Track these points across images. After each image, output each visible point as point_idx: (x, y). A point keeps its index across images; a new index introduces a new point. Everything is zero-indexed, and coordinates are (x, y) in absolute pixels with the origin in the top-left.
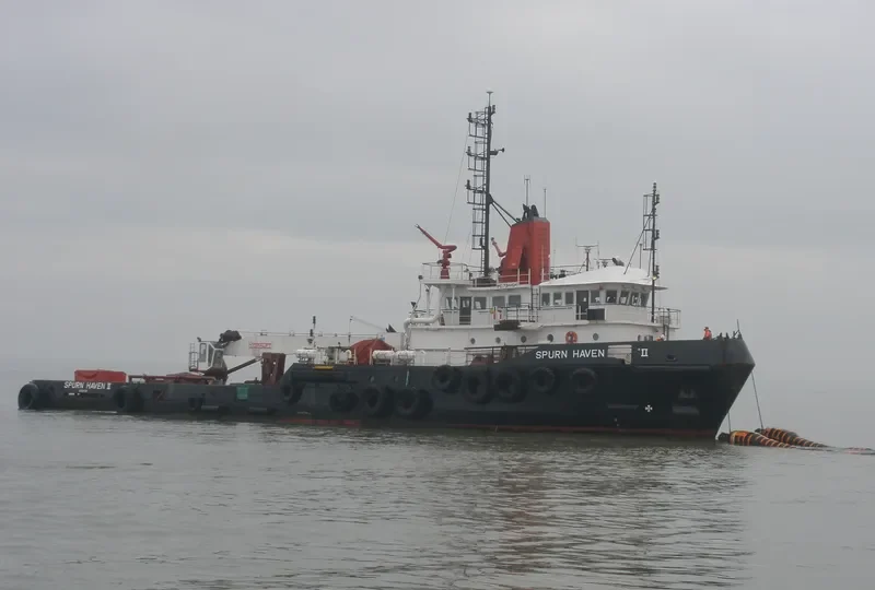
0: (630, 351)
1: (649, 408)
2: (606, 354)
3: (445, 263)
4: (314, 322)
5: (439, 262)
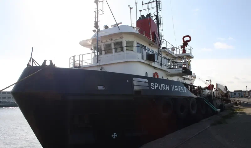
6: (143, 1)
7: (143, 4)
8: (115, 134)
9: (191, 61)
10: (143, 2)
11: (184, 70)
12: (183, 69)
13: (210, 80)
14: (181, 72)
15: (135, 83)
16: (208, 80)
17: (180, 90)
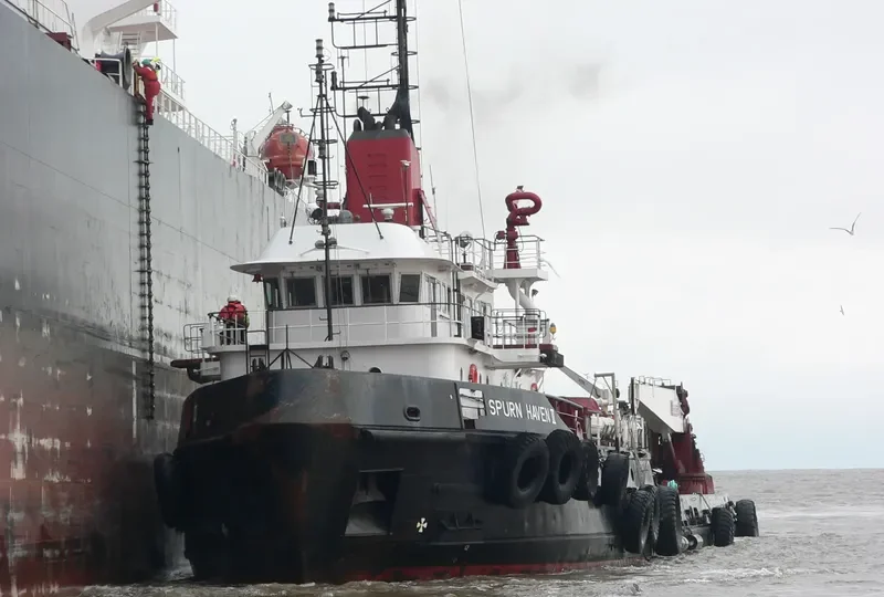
6: (331, 4)
7: (332, 19)
8: (423, 520)
9: (535, 292)
10: (331, 11)
11: (544, 355)
12: (542, 352)
13: (612, 375)
14: (537, 360)
15: (463, 402)
16: (603, 376)
17: (544, 417)
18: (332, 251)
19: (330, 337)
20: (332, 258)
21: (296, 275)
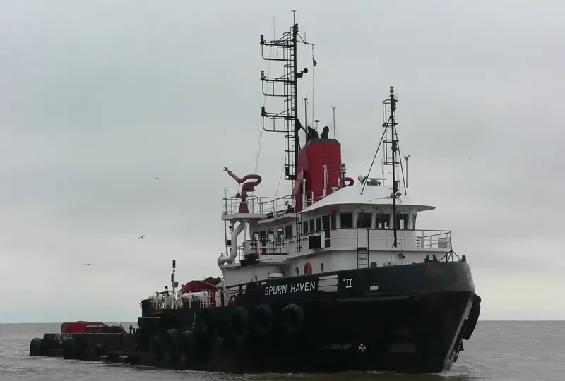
0: (336, 282)
1: (362, 347)
2: (317, 286)
3: (243, 196)
4: (174, 267)
5: (238, 196)
7: (262, 79)
10: (263, 75)
18: (397, 200)
19: (395, 245)
20: (397, 203)
21: (365, 212)
